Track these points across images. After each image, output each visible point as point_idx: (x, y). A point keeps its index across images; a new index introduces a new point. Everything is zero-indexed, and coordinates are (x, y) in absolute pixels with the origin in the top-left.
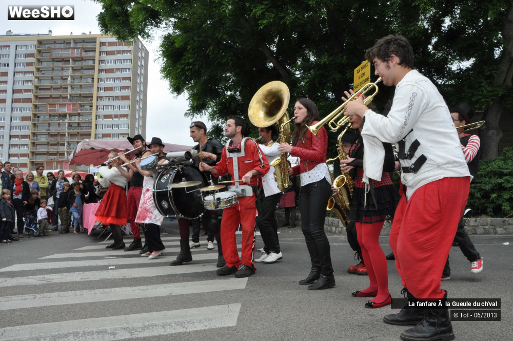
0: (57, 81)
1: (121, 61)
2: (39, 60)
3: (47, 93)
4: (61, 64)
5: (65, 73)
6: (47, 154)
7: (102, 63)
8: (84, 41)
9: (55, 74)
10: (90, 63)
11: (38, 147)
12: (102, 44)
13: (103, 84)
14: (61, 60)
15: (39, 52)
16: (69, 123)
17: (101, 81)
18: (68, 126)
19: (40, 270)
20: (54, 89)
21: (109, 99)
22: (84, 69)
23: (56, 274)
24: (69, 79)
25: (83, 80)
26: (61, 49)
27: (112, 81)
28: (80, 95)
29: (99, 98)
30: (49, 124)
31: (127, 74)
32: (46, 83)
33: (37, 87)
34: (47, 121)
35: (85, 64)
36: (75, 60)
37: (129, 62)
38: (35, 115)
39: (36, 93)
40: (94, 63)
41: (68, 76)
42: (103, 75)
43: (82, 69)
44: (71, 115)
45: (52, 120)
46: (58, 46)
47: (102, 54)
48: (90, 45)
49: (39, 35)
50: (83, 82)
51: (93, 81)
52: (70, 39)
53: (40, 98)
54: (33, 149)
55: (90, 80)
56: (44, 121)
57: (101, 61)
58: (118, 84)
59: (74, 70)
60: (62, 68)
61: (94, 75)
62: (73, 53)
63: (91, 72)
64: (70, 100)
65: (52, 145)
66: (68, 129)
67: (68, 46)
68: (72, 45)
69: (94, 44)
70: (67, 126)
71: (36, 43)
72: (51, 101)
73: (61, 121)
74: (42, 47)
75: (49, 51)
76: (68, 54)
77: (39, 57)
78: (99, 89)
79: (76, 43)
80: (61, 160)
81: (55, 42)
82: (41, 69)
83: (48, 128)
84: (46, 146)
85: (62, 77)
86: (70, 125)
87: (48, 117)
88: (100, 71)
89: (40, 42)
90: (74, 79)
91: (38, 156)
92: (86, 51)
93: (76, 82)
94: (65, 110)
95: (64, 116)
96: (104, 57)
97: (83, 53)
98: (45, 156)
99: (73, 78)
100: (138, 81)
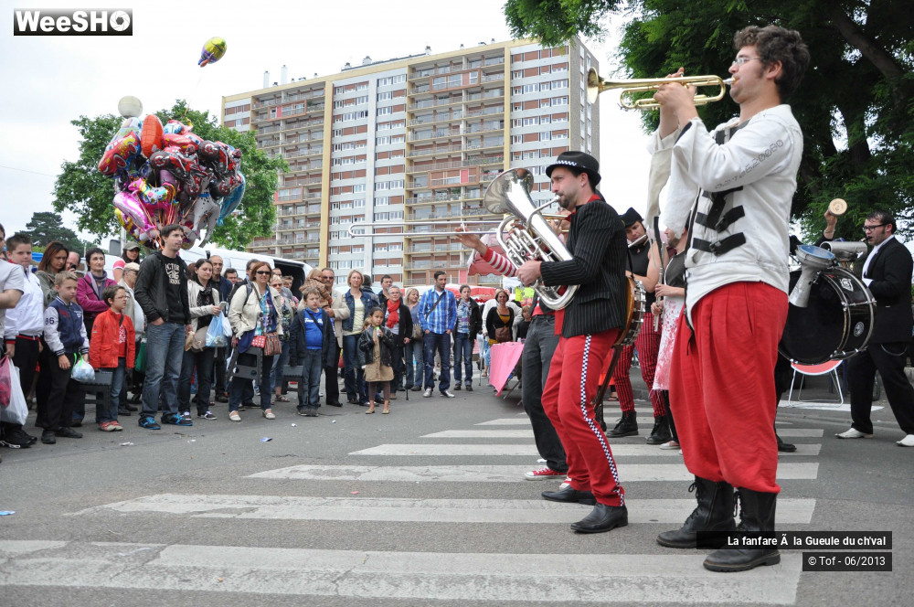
0: (442, 131)
1: (549, 84)
2: (412, 100)
3: (428, 154)
4: (447, 102)
5: (456, 117)
6: (431, 257)
7: (516, 92)
8: (483, 56)
9: (439, 119)
10: (496, 94)
11: (417, 246)
12: (514, 58)
13: (520, 130)
14: (447, 94)
15: (413, 85)
16: (465, 203)
17: (516, 124)
18: (464, 208)
19: (421, 457)
20: (439, 145)
21: (531, 156)
22: (486, 106)
23: (448, 467)
24: (462, 126)
25: (485, 125)
26: (447, 75)
27: (536, 122)
28: (482, 152)
29: (514, 155)
30: (433, 206)
31: (563, 107)
32: (425, 137)
33: (411, 146)
34: (429, 201)
35: (487, 96)
36: (470, 92)
37: (564, 85)
38: (410, 192)
39: (411, 155)
40: (503, 93)
41: (460, 121)
42: (519, 113)
43: (482, 105)
44: (467, 189)
45: (437, 200)
46: (441, 71)
47: (516, 76)
48: (493, 63)
49: (410, 56)
50: (487, 128)
51: (502, 126)
52: (460, 57)
53: (416, 164)
54: (409, 249)
55: (496, 125)
56: (423, 201)
57: (514, 89)
58: (546, 126)
59: (469, 109)
60: (450, 109)
61: (503, 115)
62: (466, 81)
63: (498, 110)
64: (465, 163)
65: (439, 242)
66: (465, 213)
67: (458, 70)
68: (464, 67)
69: (501, 59)
70: (462, 208)
71: (406, 71)
72: (435, 167)
73: (452, 200)
74: (417, 77)
75: (427, 82)
76: (457, 82)
77: (412, 94)
78: (513, 139)
79: (471, 62)
80: (453, 266)
81: (436, 65)
82: (416, 114)
83: (430, 213)
84: (429, 245)
85: (450, 124)
86: (467, 207)
87: (430, 195)
88: (514, 106)
89: (413, 69)
90: (470, 126)
91: (417, 262)
92: (487, 74)
93: (474, 131)
94: (457, 180)
95: (457, 190)
96: (519, 81)
97: (484, 78)
98: (429, 261)
99: (468, 125)
100: (582, 118)
